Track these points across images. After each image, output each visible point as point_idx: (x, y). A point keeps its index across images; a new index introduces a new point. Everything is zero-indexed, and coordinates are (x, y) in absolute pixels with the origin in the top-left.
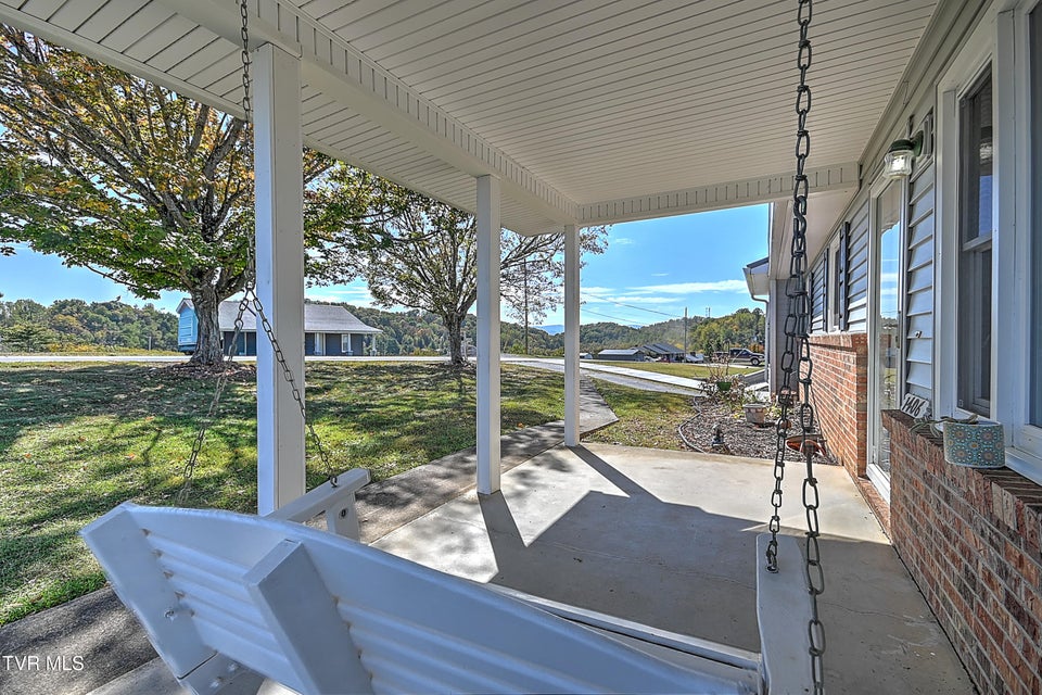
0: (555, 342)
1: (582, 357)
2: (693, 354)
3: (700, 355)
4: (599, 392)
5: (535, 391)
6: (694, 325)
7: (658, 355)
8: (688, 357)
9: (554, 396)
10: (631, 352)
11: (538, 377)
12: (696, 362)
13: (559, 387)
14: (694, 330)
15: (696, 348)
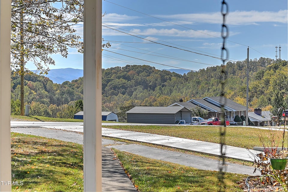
0: (63, 93)
1: (104, 118)
2: (258, 112)
3: (267, 114)
4: (125, 173)
5: (40, 174)
6: (260, 69)
7: (211, 114)
8: (252, 116)
9: (66, 179)
10: (173, 110)
11: (42, 152)
12: (262, 124)
13: (72, 166)
14: (259, 77)
15: (263, 103)
